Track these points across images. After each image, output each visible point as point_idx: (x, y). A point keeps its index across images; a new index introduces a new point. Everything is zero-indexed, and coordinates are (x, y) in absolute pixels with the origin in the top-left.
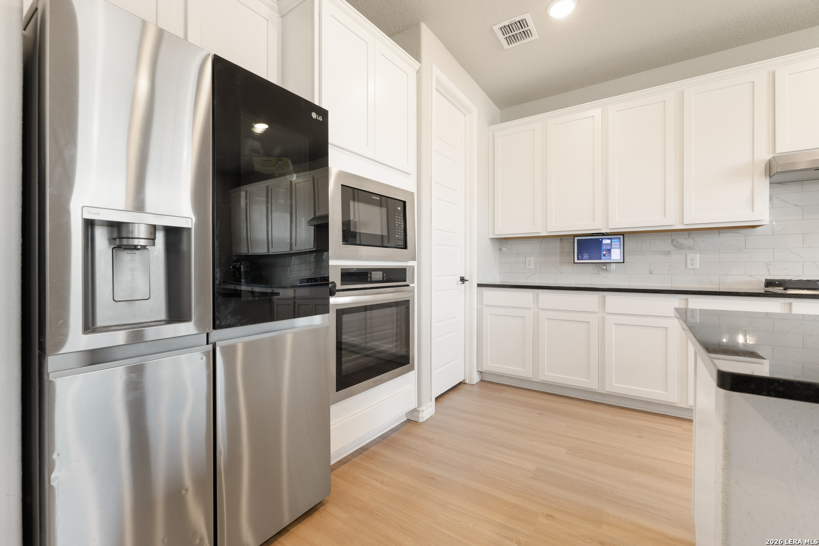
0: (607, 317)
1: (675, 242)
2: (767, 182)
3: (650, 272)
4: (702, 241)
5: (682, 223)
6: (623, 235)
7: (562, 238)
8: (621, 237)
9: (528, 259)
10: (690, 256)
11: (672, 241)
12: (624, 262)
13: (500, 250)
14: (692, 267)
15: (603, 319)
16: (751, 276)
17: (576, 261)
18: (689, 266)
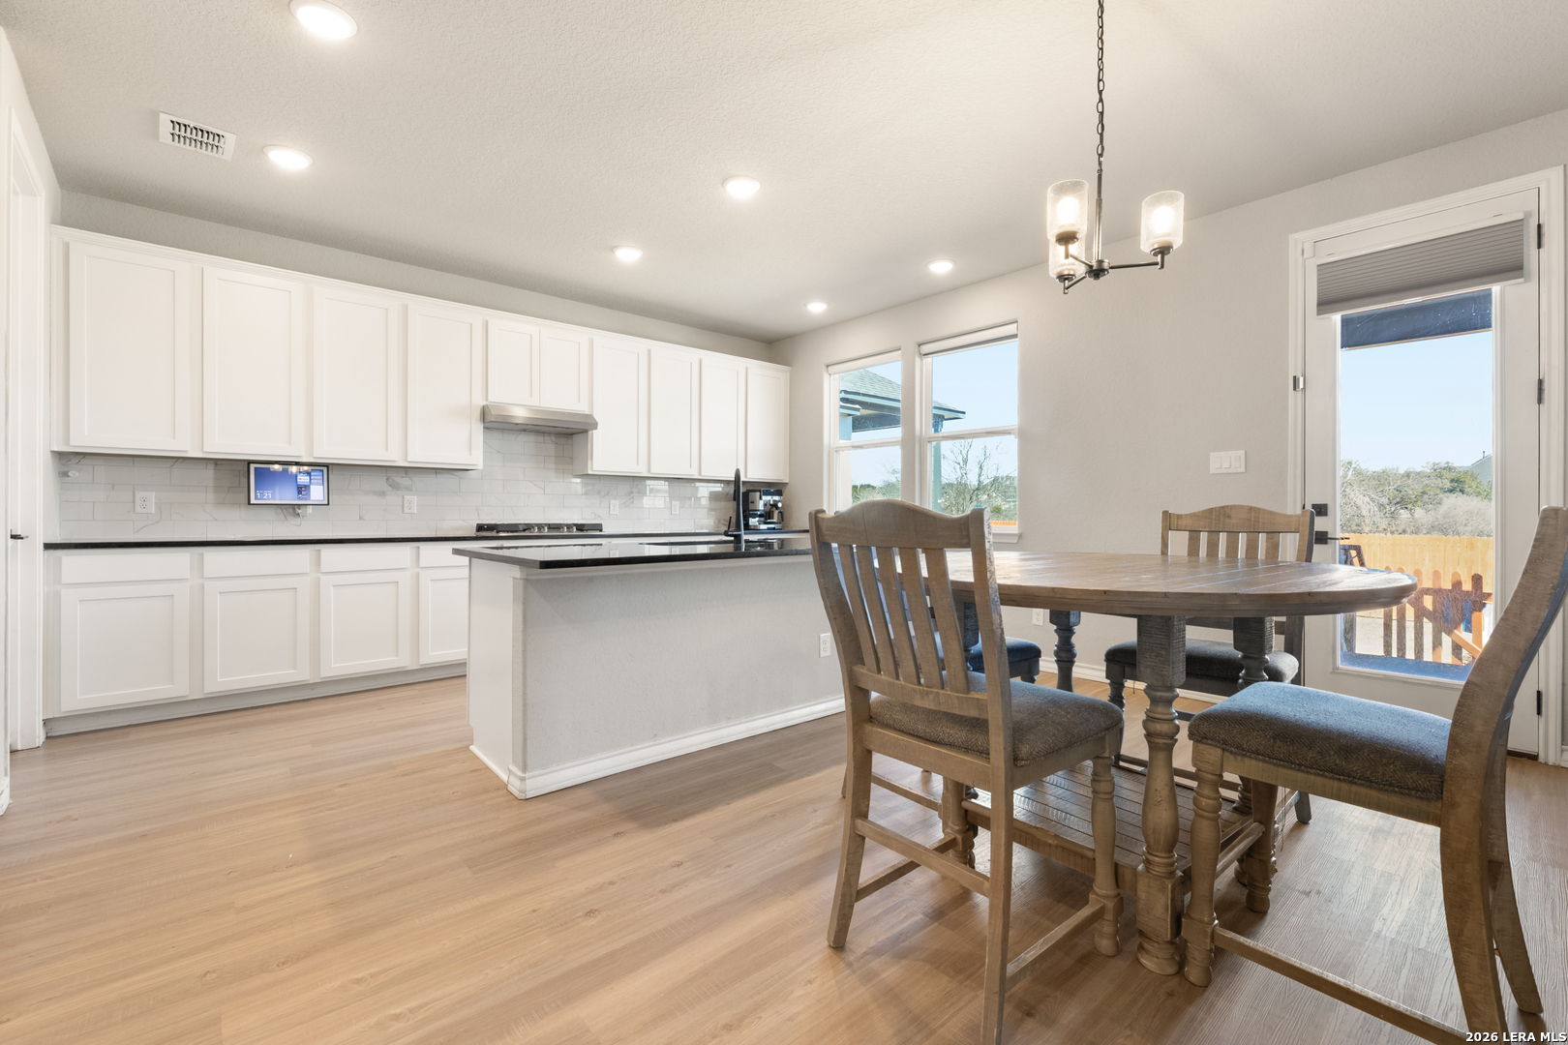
0: (323, 578)
1: (390, 481)
2: (480, 427)
3: (361, 518)
4: (419, 481)
5: (406, 460)
6: (328, 467)
7: (217, 463)
8: (325, 469)
9: (139, 495)
10: (407, 498)
11: (387, 479)
12: (328, 504)
13: (65, 474)
14: (410, 511)
15: (318, 581)
16: (464, 521)
17: (253, 501)
18: (406, 510)
